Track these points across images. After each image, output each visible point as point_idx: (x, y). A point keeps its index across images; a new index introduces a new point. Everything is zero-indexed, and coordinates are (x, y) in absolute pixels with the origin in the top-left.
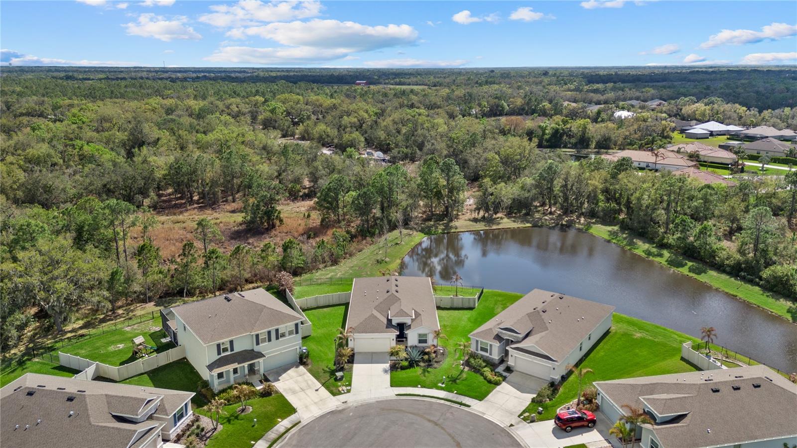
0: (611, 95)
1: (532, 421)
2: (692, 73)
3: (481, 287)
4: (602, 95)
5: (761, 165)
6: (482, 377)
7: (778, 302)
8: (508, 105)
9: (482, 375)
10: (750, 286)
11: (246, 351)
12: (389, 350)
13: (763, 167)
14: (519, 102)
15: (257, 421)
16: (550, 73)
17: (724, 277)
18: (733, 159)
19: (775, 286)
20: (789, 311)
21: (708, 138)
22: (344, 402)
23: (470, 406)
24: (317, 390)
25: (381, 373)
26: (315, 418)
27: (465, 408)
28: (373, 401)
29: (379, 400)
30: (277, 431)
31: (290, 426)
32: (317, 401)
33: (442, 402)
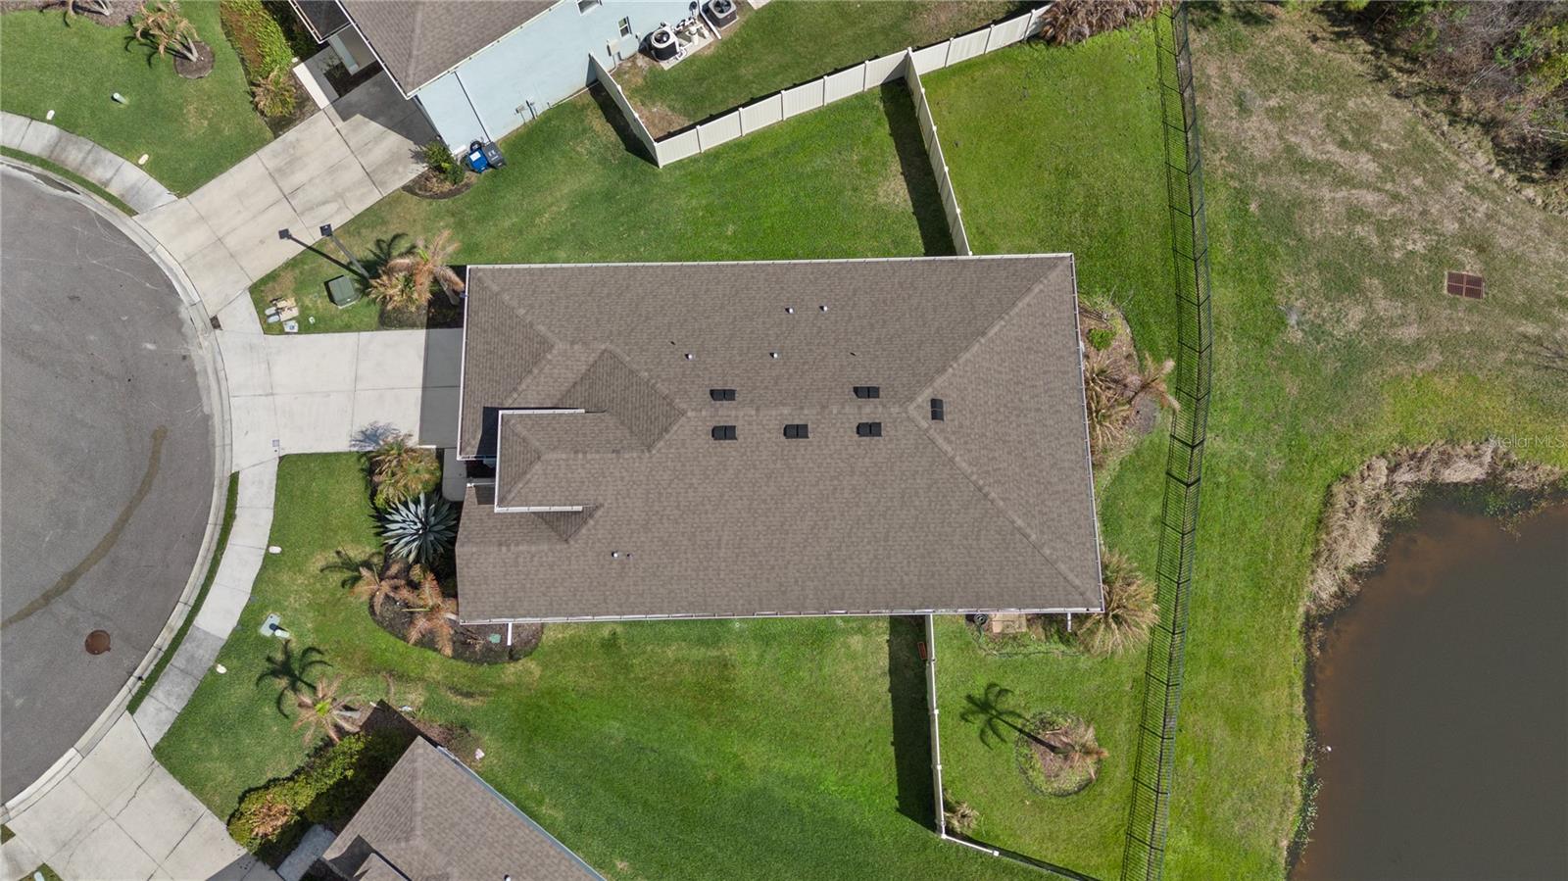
22: (215, 323)
23: (132, 707)
24: (284, 234)
25: (364, 422)
26: (147, 250)
27: (124, 696)
28: (212, 404)
29: (217, 419)
30: (95, 163)
31: (113, 190)
32: (231, 242)
33: (176, 620)
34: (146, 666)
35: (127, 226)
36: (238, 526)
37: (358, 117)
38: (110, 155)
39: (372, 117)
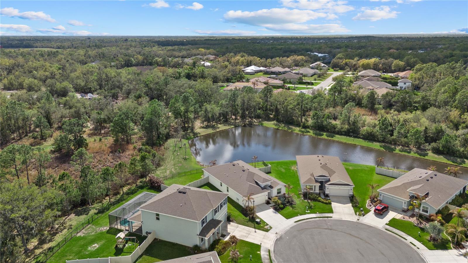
0: (184, 53)
1: (364, 215)
2: (206, 40)
3: (262, 161)
4: (180, 53)
5: (294, 86)
6: (320, 203)
7: (373, 144)
8: (135, 60)
9: (319, 201)
10: (357, 139)
11: (210, 220)
12: (264, 202)
13: (295, 86)
14: (140, 58)
15: (252, 257)
16: (129, 40)
17: (343, 137)
18: (282, 84)
19: (368, 137)
20: (381, 147)
21: (254, 74)
22: (276, 233)
23: (332, 217)
24: (255, 232)
25: (274, 214)
26: (273, 246)
27: (331, 219)
28: (288, 228)
29: (290, 227)
30: (265, 258)
31: (268, 254)
32: (263, 237)
33: (318, 219)
34: (326, 219)
35: (272, 249)
36: (301, 219)
37: (228, 232)
38: (262, 257)
39: (227, 231)
